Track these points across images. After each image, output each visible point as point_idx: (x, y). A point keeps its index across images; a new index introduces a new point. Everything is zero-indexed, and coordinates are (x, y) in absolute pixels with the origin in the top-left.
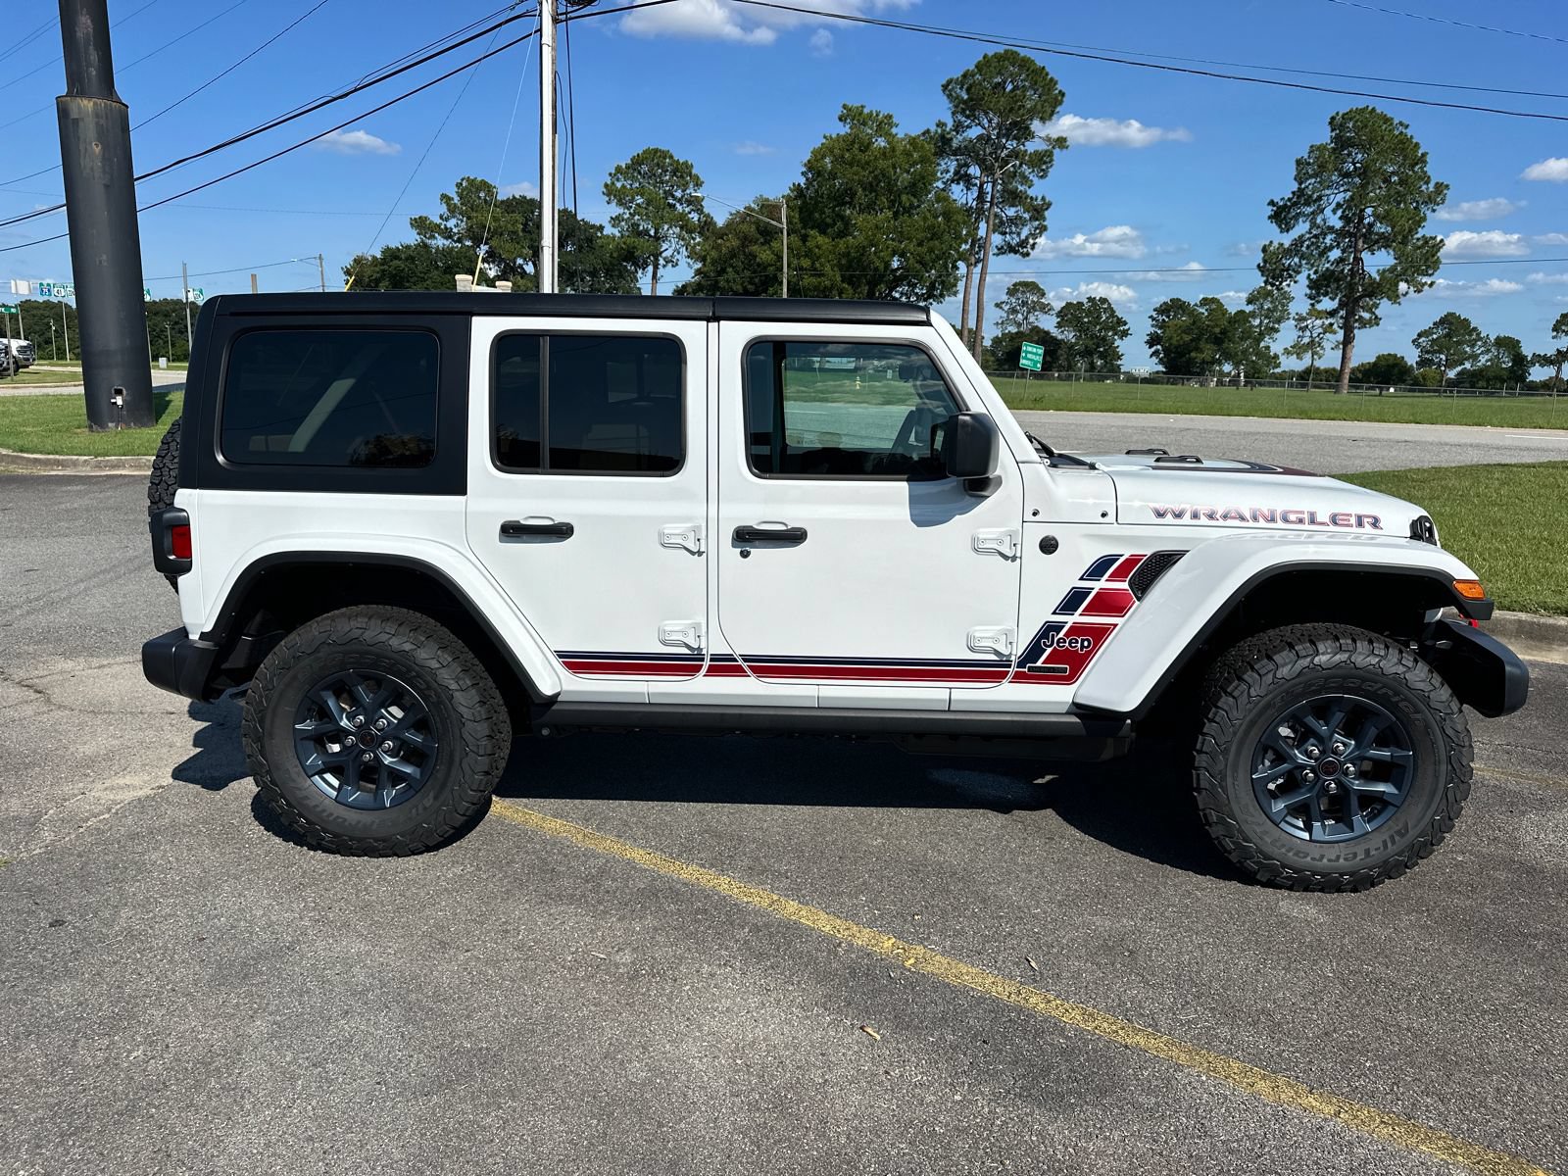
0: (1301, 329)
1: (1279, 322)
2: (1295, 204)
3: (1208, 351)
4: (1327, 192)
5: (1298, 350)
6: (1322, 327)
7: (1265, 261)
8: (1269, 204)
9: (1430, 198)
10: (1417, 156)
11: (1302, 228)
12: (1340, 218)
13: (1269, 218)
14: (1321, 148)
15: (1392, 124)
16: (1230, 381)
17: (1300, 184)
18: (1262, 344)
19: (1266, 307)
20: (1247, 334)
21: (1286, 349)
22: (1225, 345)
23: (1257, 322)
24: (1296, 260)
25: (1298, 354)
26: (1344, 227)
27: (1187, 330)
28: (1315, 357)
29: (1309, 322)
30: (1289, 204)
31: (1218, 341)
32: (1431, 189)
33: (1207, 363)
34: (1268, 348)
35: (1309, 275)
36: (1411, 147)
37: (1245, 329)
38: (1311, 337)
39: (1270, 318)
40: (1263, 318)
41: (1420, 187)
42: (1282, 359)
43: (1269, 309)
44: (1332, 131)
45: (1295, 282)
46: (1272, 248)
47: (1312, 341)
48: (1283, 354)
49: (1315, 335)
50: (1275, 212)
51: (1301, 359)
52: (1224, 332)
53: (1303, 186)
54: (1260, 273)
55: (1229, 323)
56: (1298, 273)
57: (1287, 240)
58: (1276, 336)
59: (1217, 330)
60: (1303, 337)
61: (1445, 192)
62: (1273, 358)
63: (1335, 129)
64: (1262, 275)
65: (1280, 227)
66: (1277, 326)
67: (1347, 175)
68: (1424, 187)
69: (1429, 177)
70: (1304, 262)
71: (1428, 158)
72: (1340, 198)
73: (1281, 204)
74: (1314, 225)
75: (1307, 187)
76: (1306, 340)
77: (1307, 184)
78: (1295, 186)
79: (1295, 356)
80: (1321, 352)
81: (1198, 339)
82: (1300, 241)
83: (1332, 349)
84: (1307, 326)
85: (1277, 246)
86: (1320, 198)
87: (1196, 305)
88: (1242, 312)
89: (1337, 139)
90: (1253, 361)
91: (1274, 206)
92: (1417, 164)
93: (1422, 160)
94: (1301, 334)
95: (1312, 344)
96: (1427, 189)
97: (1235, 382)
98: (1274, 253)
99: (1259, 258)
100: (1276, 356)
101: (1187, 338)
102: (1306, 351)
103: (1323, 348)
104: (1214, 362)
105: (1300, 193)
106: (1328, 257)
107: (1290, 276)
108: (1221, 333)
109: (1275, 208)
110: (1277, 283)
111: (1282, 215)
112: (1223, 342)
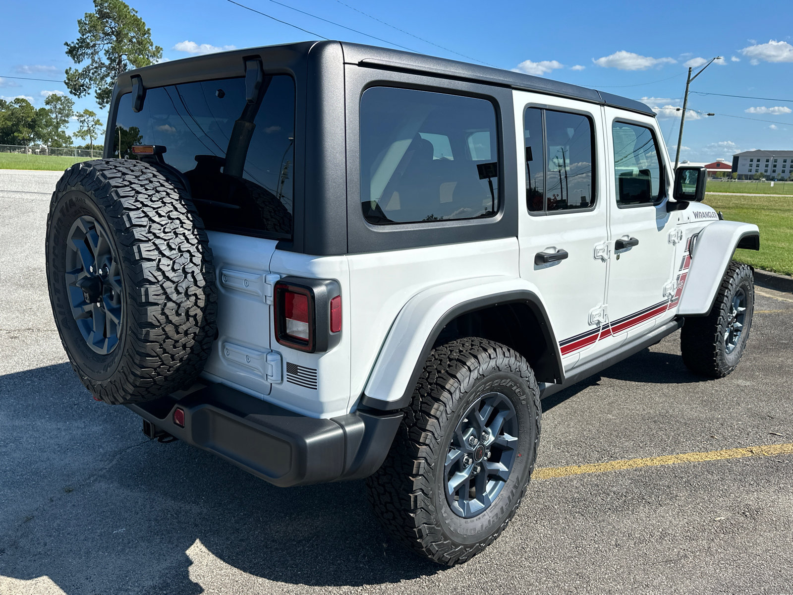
0: (81, 121)
1: (68, 116)
2: (81, 47)
3: (26, 133)
4: (99, 42)
5: (82, 134)
6: (93, 121)
7: (69, 79)
8: (65, 44)
9: (154, 54)
10: (145, 30)
11: (86, 62)
12: (108, 59)
13: (66, 53)
14: (90, 16)
15: (128, 9)
16: (40, 152)
17: (83, 35)
18: (60, 130)
19: (58, 107)
20: (49, 124)
21: (74, 133)
22: (36, 129)
23: (54, 116)
24: (87, 80)
25: (82, 137)
26: (110, 64)
27: (8, 118)
28: (92, 138)
29: (85, 117)
30: (77, 46)
31: (32, 126)
32: (154, 49)
33: (26, 140)
34: (63, 132)
35: (96, 90)
36: (142, 24)
37: (47, 120)
38: (88, 126)
39: (62, 114)
40: (57, 114)
41: (149, 47)
42: (73, 139)
43: (60, 108)
44: (96, 6)
45: (89, 94)
46: (71, 72)
47: (89, 129)
48: (74, 136)
49: (90, 126)
50: (69, 50)
51: (84, 139)
52: (34, 121)
53: (85, 37)
54: (66, 86)
55: (37, 115)
56: (89, 88)
57: (80, 67)
58: (67, 125)
59: (29, 120)
60: (83, 127)
61: (161, 52)
62: (68, 138)
63: (97, 6)
64: (68, 88)
65: (74, 59)
66: (67, 119)
67: (107, 34)
68: (150, 48)
69: (152, 43)
70: (92, 82)
71: (151, 32)
72: (106, 47)
73: (72, 45)
74: (93, 61)
75: (87, 38)
76: (86, 128)
77: (87, 36)
78: (79, 36)
79: (80, 137)
80: (95, 136)
81: (17, 125)
82: (87, 70)
83: (101, 134)
84: (85, 120)
85: (74, 71)
86: (94, 45)
87: (11, 102)
88: (43, 109)
89: (100, 12)
90: (56, 140)
91: (68, 46)
92: (145, 34)
93: (148, 32)
94: (82, 125)
95: (89, 131)
96: (152, 49)
97: (43, 151)
98: (74, 75)
99: (64, 77)
100: (69, 138)
101: (10, 124)
102: (86, 135)
103: (96, 134)
104: (30, 140)
105: (82, 41)
106: (106, 81)
107: (85, 90)
108: (32, 121)
109: (69, 48)
110: (78, 94)
111: (73, 52)
112: (35, 127)
